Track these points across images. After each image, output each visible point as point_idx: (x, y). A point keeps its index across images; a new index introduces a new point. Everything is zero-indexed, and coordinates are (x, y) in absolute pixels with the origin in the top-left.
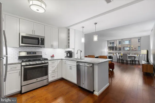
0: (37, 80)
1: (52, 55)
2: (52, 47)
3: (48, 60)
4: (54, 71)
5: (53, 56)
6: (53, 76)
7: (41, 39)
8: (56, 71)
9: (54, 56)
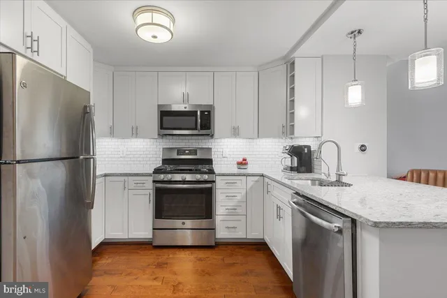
0: (184, 223)
1: (241, 160)
2: (235, 133)
3: (214, 173)
4: (232, 212)
5: (243, 163)
6: (231, 224)
7: (202, 112)
8: (239, 211)
9: (246, 164)
